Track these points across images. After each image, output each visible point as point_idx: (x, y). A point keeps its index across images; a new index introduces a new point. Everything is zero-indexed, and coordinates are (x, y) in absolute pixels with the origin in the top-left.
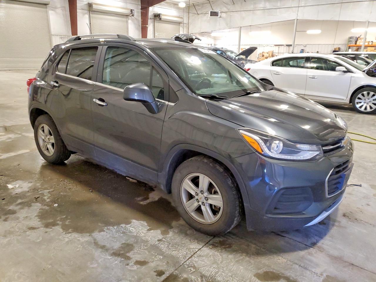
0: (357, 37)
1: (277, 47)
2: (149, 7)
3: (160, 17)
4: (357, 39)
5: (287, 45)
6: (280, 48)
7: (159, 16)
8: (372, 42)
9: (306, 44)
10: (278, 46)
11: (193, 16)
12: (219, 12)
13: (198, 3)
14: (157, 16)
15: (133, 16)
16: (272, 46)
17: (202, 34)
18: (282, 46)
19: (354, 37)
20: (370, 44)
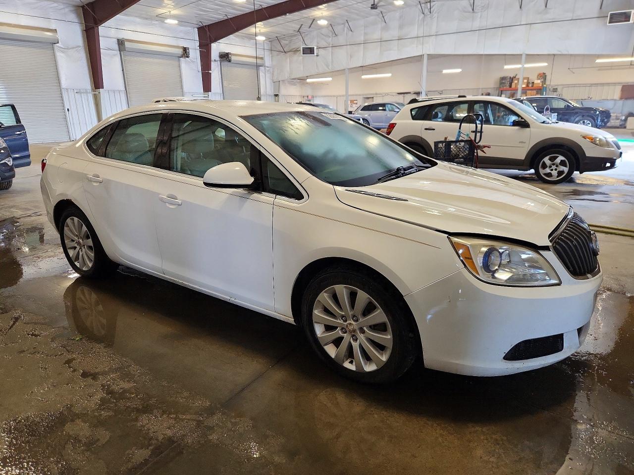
0: (512, 77)
1: (401, 96)
2: (211, 44)
3: (228, 57)
4: (512, 81)
5: (415, 93)
6: (405, 98)
7: (226, 57)
8: (533, 83)
9: (442, 90)
10: (403, 95)
11: (278, 55)
12: (315, 48)
13: (284, 35)
14: (225, 57)
15: (187, 57)
16: (394, 94)
17: (293, 82)
18: (409, 94)
19: (507, 77)
20: (530, 85)
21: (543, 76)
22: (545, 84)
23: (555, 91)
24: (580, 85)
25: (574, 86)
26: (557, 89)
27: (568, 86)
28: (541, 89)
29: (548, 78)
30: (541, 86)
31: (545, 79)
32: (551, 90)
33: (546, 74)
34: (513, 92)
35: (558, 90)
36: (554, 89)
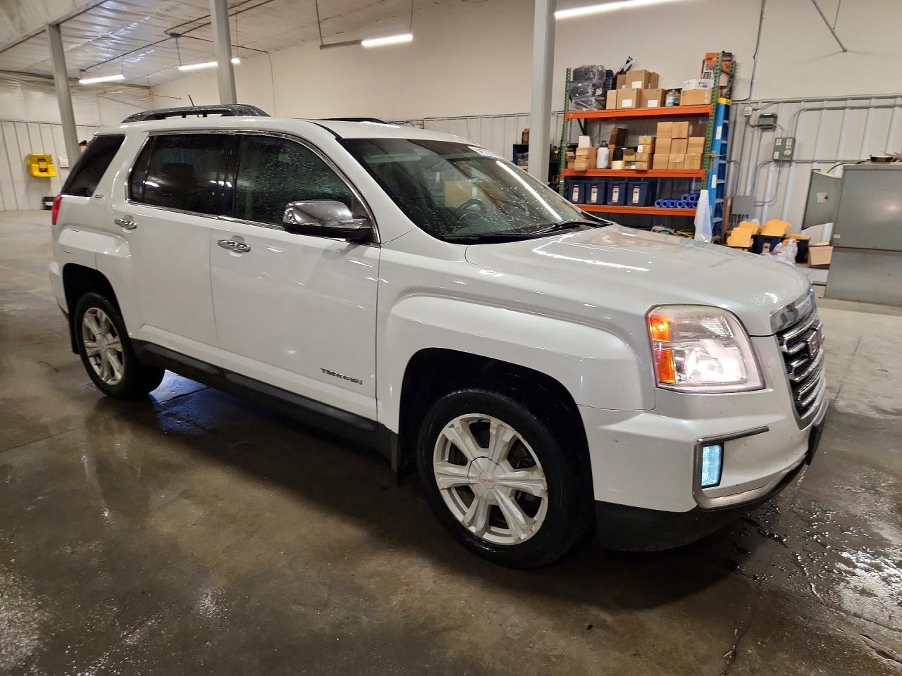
8: (679, 90)
19: (592, 67)
20: (670, 100)
21: (724, 65)
22: (729, 96)
23: (771, 127)
24: (863, 103)
25: (841, 104)
26: (774, 117)
27: (816, 105)
28: (705, 116)
29: (743, 74)
30: (707, 101)
31: (732, 77)
32: (753, 121)
33: (737, 59)
34: (622, 126)
35: (779, 122)
36: (762, 116)
